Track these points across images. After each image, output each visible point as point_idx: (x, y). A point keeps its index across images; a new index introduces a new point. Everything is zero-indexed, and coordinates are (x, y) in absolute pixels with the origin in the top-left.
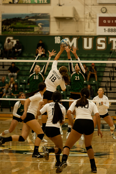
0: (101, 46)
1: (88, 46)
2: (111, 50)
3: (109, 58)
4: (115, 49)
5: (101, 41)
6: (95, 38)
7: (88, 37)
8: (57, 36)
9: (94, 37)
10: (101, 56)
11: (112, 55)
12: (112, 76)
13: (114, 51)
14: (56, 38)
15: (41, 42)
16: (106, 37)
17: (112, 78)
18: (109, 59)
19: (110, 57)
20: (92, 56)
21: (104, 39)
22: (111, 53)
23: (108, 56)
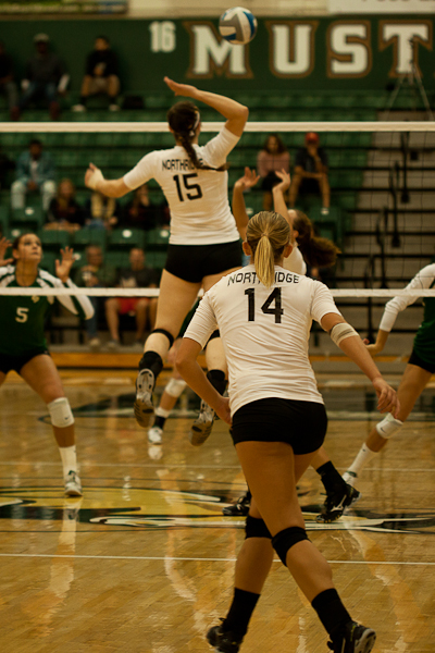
0: (348, 58)
1: (292, 58)
2: (392, 75)
3: (382, 110)
4: (407, 74)
5: (350, 40)
6: (322, 27)
7: (292, 21)
8: (161, 20)
9: (316, 24)
10: (347, 102)
11: (398, 96)
12: (401, 184)
13: (406, 80)
14: (155, 28)
15: (101, 45)
16: (368, 23)
17: (399, 196)
18: (386, 114)
19: (390, 104)
20: (309, 101)
21: (359, 31)
22: (390, 87)
23: (379, 102)
